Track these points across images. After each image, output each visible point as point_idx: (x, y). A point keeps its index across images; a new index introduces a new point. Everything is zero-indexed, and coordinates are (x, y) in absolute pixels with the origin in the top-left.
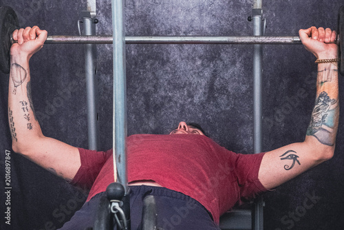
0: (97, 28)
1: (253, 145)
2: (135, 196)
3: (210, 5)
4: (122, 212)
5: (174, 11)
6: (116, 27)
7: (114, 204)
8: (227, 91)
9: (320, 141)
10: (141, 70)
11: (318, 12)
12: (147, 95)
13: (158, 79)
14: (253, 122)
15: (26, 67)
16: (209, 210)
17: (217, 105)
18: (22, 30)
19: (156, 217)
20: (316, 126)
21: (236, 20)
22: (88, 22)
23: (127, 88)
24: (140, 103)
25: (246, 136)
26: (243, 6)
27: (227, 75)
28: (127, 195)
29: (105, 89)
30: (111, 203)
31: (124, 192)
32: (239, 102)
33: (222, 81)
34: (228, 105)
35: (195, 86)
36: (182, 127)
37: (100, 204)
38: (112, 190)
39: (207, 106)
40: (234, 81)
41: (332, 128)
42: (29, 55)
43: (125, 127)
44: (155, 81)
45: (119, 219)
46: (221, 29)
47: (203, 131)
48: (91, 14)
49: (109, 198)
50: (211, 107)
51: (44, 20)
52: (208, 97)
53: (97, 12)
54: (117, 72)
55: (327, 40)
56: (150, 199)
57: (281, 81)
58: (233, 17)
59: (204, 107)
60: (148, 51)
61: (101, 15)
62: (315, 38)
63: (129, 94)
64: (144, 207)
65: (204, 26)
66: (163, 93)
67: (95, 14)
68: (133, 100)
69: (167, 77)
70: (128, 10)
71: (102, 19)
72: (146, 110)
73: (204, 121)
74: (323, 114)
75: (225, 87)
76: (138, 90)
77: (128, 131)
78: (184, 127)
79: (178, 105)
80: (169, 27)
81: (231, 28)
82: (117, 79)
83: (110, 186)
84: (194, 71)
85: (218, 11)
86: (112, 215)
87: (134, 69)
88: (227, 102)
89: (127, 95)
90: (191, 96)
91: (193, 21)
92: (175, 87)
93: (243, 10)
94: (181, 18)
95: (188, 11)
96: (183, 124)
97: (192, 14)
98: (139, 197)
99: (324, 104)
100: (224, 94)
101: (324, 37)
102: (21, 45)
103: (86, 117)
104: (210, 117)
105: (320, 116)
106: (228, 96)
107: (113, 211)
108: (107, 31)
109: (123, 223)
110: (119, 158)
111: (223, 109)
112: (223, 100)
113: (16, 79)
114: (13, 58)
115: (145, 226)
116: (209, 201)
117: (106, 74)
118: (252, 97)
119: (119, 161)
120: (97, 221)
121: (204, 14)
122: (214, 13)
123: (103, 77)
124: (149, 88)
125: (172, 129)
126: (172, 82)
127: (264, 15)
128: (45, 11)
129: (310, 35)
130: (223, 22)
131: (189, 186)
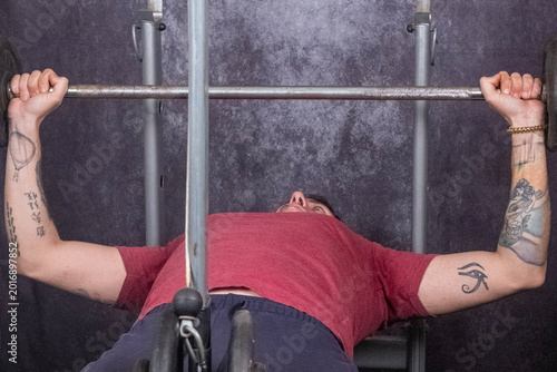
0: (163, 39)
1: (412, 233)
2: (216, 312)
3: (347, 5)
4: (197, 335)
5: (288, 13)
6: (194, 37)
7: (184, 323)
8: (371, 144)
9: (521, 258)
10: (233, 108)
11: (520, 19)
12: (242, 148)
13: (259, 123)
14: (411, 194)
15: (34, 137)
16: (338, 335)
17: (355, 167)
18: (26, 76)
19: (253, 344)
20: (513, 234)
21: (387, 30)
22: (149, 28)
23: (210, 136)
24: (231, 160)
25: (400, 218)
26: (401, 8)
27: (371, 119)
28: (206, 310)
29: (175, 137)
30: (180, 321)
31: (201, 304)
32: (389, 162)
33: (363, 128)
34: (371, 167)
35: (319, 134)
36: (297, 200)
37: (163, 322)
38: (182, 300)
39: (338, 167)
40: (381, 129)
41: (540, 237)
42: (39, 118)
43: (205, 199)
44: (255, 126)
45: (193, 348)
46: (365, 44)
47: (331, 209)
48: (154, 14)
49: (178, 313)
50: (345, 170)
51: (78, 23)
52: (341, 154)
53: (164, 12)
54: (193, 109)
55: (525, 95)
56: (244, 317)
57: (458, 130)
58: (385, 25)
59: (333, 169)
60: (245, 77)
61: (171, 17)
62: (506, 91)
63: (213, 145)
64: (233, 330)
65: (337, 38)
66: (267, 146)
67: (161, 15)
68: (219, 155)
69: (274, 120)
70: (213, 10)
71: (172, 23)
72: (240, 173)
73: (333, 191)
74: (524, 215)
75: (368, 138)
76: (227, 140)
77: (210, 204)
78: (300, 200)
79: (292, 165)
80: (279, 39)
81: (379, 43)
82: (194, 120)
83: (179, 292)
84: (319, 110)
85: (360, 15)
86: (182, 340)
87: (221, 105)
88: (370, 162)
89: (210, 147)
90: (312, 151)
91: (318, 30)
92: (287, 136)
93: (400, 15)
94: (300, 24)
95: (311, 13)
96: (298, 195)
97: (318, 19)
98: (224, 312)
99: (525, 198)
100: (366, 148)
101: (522, 90)
102: (25, 102)
103: (142, 181)
104: (343, 186)
105: (519, 219)
106: (373, 152)
107: (183, 335)
108: (180, 44)
109: (198, 354)
110: (195, 249)
111: (365, 173)
112: (364, 159)
113: (18, 157)
114: (13, 124)
115: (234, 359)
116: (338, 321)
117: (176, 113)
118: (410, 155)
119: (195, 254)
120: (158, 350)
121: (336, 20)
122: (353, 18)
123: (171, 117)
124: (245, 136)
125: (281, 204)
126: (282, 127)
127: (433, 24)
128: (80, 9)
129: (498, 87)
130: (367, 34)
131: (304, 298)
